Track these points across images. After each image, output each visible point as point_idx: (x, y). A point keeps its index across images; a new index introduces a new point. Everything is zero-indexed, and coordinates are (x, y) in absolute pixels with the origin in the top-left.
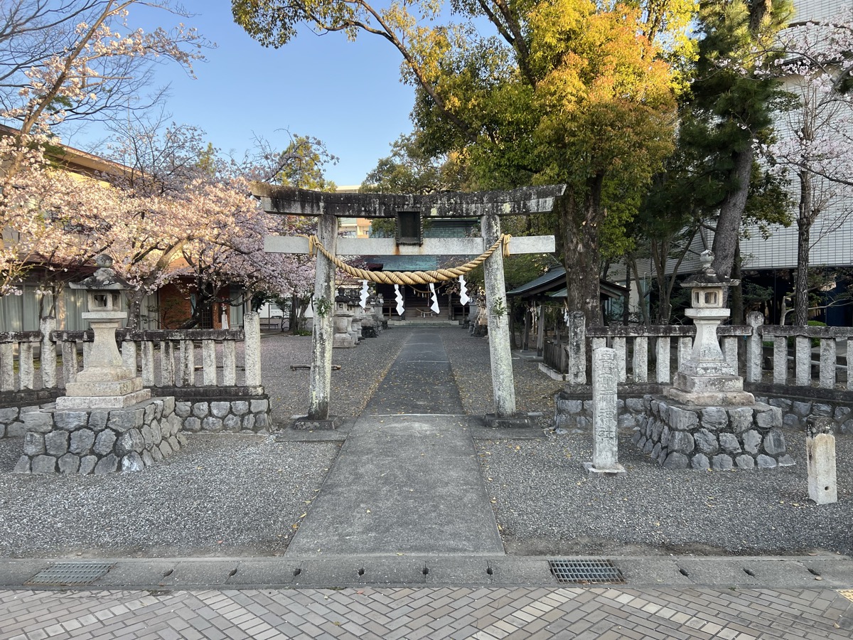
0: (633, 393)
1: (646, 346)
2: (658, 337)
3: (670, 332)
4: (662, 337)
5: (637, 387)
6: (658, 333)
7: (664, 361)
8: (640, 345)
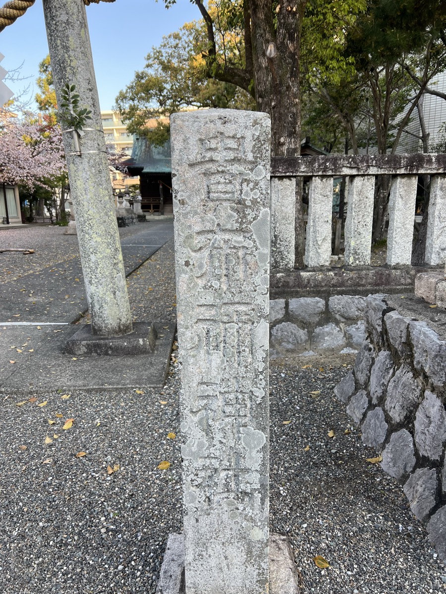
0: (342, 284)
1: (371, 194)
2: (395, 176)
3: (420, 165)
4: (403, 176)
5: (352, 274)
6: (395, 168)
7: (404, 224)
8: (360, 193)
